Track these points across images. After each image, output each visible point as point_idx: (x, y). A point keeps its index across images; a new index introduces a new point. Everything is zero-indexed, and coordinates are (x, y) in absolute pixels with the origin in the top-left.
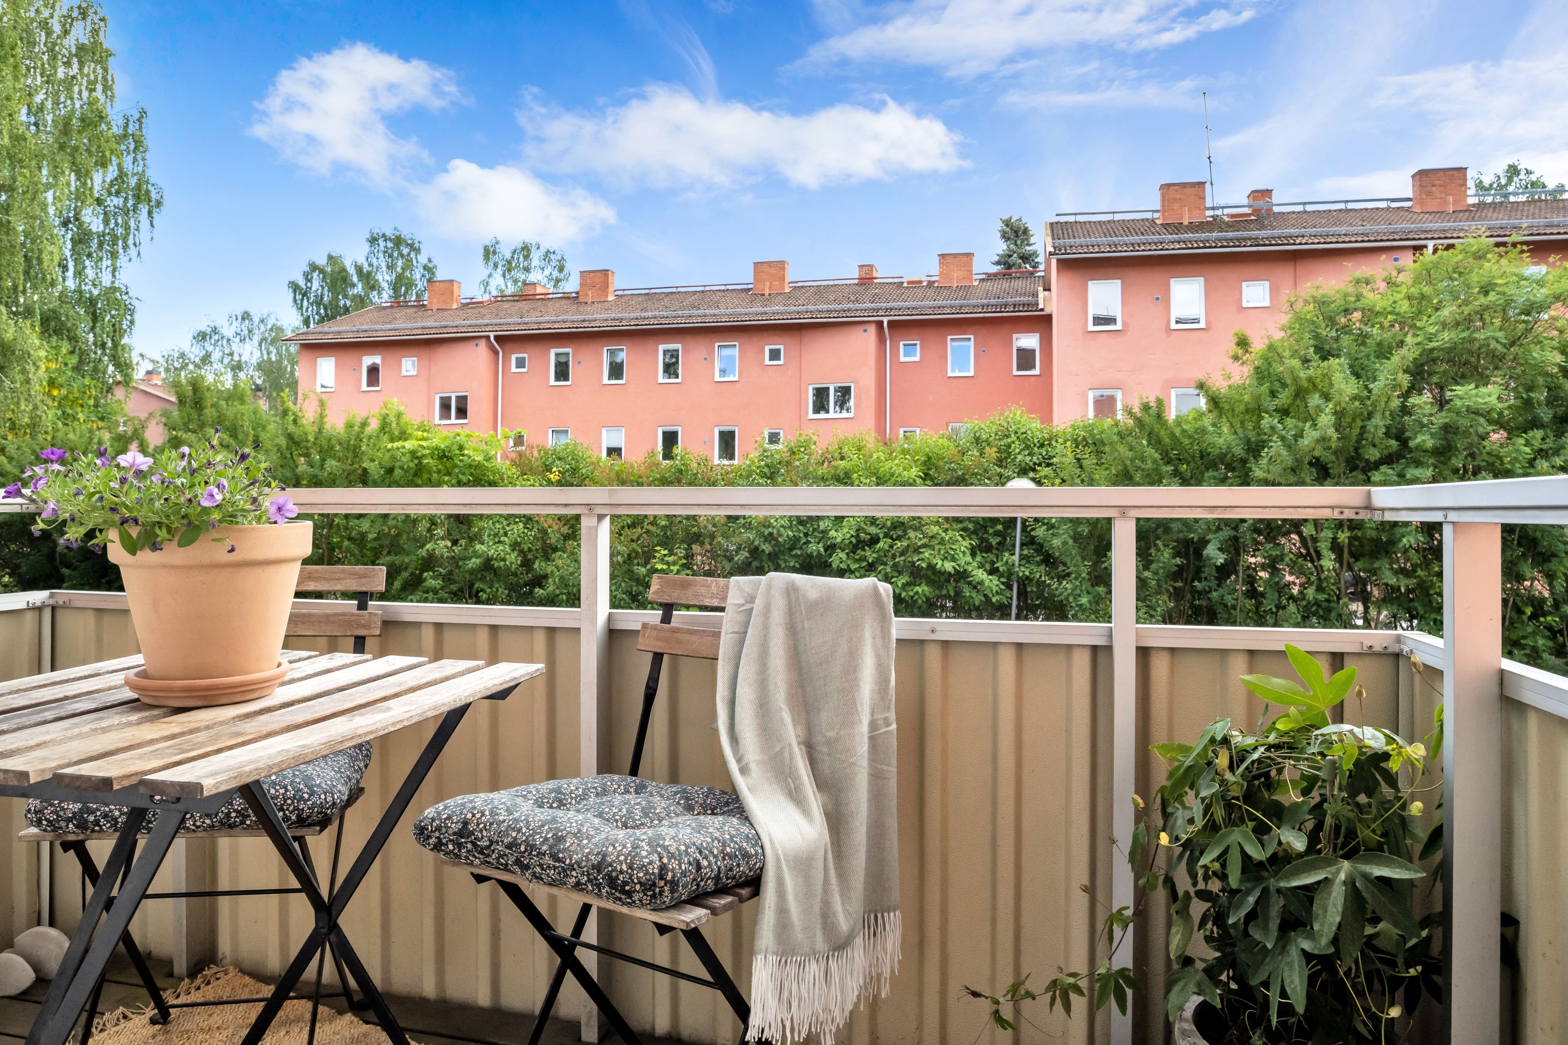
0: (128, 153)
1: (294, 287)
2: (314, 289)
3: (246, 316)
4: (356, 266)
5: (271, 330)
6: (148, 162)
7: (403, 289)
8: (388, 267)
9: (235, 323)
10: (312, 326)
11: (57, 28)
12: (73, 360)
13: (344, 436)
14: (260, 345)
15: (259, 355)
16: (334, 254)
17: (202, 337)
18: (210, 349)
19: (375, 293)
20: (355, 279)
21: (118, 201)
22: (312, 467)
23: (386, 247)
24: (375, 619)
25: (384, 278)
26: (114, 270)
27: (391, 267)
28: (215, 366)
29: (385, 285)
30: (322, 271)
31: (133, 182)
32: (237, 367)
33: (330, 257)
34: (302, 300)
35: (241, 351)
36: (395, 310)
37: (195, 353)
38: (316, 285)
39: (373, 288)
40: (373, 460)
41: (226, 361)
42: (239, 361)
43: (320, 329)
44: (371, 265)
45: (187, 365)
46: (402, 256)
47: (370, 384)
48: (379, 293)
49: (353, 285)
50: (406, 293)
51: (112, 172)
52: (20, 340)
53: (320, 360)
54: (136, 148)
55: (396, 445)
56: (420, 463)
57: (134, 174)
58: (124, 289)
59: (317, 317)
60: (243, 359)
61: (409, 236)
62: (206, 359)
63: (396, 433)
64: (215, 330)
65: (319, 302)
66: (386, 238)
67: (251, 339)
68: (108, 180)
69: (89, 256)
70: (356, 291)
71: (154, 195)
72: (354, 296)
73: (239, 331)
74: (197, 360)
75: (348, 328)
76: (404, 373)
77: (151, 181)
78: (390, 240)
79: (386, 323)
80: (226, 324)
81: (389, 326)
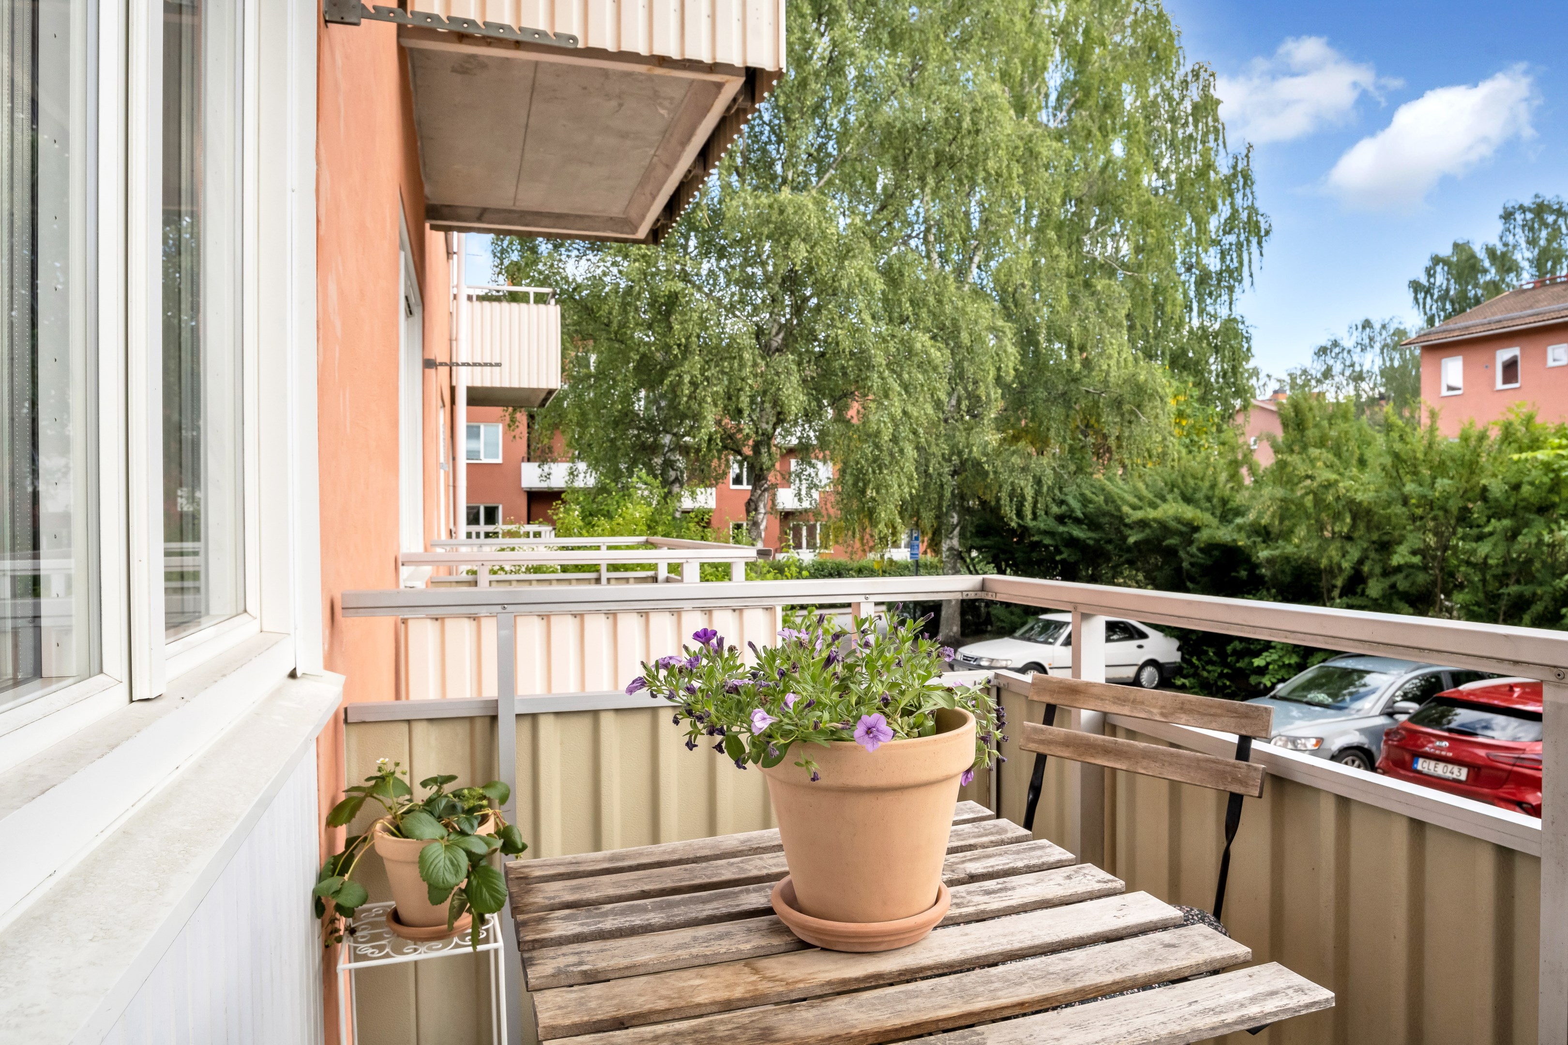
0: (1238, 190)
1: (1416, 286)
2: (1438, 284)
3: (1367, 324)
4: (1487, 249)
5: (1394, 334)
6: (1256, 194)
7: (1549, 264)
8: (1528, 242)
9: (1355, 334)
10: (1437, 324)
11: (1176, 94)
12: (1196, 393)
13: (1457, 451)
14: (1382, 353)
15: (1381, 362)
16: (1460, 242)
17: (1323, 351)
18: (1331, 362)
19: (1512, 275)
20: (1487, 264)
21: (1232, 238)
22: (1421, 485)
23: (1524, 220)
24: (1254, 774)
25: (1523, 255)
26: (1231, 304)
27: (1532, 242)
28: (1337, 379)
29: (1525, 264)
30: (1445, 262)
31: (1244, 216)
32: (1358, 378)
33: (1456, 246)
34: (1425, 298)
35: (1361, 361)
36: (1540, 291)
37: (1316, 368)
38: (1440, 279)
39: (1509, 270)
40: (1495, 475)
41: (1348, 373)
42: (1361, 371)
43: (1445, 327)
44: (1506, 245)
45: (1309, 380)
46: (1547, 225)
47: (1506, 381)
48: (1518, 276)
49: (1485, 271)
50: (1554, 267)
51: (1225, 211)
52: (1150, 380)
53: (1444, 361)
54: (1245, 183)
55: (1524, 456)
56: (1558, 476)
57: (1244, 209)
58: (1239, 319)
59: (1442, 314)
60: (1365, 369)
61: (1556, 200)
62: (1327, 374)
63: (1526, 441)
64: (1335, 344)
65: (1444, 296)
66: (1523, 209)
67: (1372, 347)
68: (1222, 221)
69: (1210, 294)
70: (1488, 277)
71: (1263, 226)
72: (1487, 284)
73: (1360, 341)
74: (1319, 376)
75: (1478, 321)
76: (1551, 363)
77: (1261, 211)
78: (1530, 210)
79: (1525, 308)
80: (1346, 335)
81: (1529, 312)
